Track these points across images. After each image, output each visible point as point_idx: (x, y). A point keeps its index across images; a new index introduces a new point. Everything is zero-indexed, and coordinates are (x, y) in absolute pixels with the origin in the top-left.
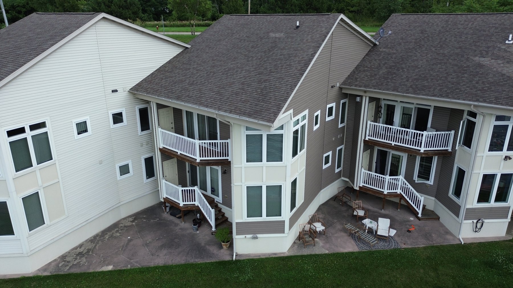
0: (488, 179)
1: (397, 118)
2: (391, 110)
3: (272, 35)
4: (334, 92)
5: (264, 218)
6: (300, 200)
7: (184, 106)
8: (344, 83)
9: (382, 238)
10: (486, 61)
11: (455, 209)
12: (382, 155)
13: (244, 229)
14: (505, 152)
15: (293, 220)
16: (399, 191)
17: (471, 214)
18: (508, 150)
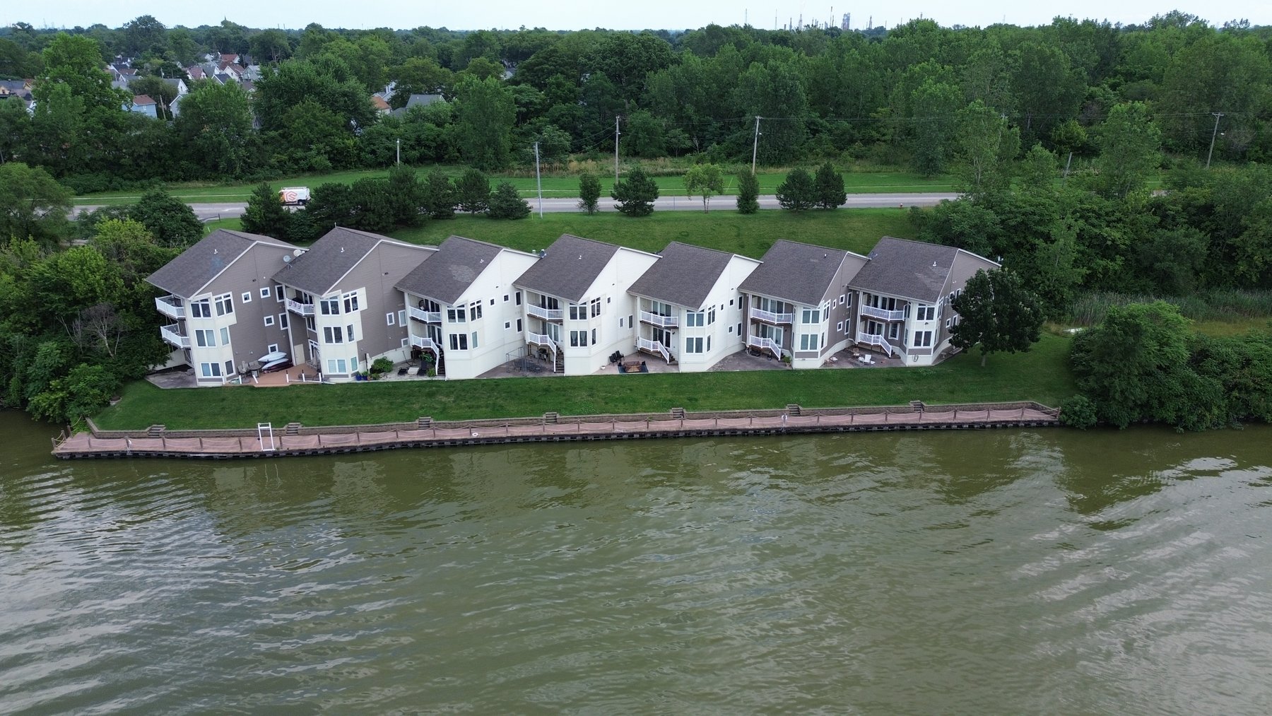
0: (918, 334)
1: (880, 303)
2: (876, 298)
3: (812, 260)
4: (845, 288)
5: (809, 350)
6: (825, 345)
7: (763, 296)
8: (850, 284)
9: (866, 364)
10: (920, 275)
11: (904, 349)
12: (872, 324)
13: (799, 355)
14: (925, 321)
15: (823, 352)
16: (879, 344)
17: (912, 352)
18: (927, 319)
